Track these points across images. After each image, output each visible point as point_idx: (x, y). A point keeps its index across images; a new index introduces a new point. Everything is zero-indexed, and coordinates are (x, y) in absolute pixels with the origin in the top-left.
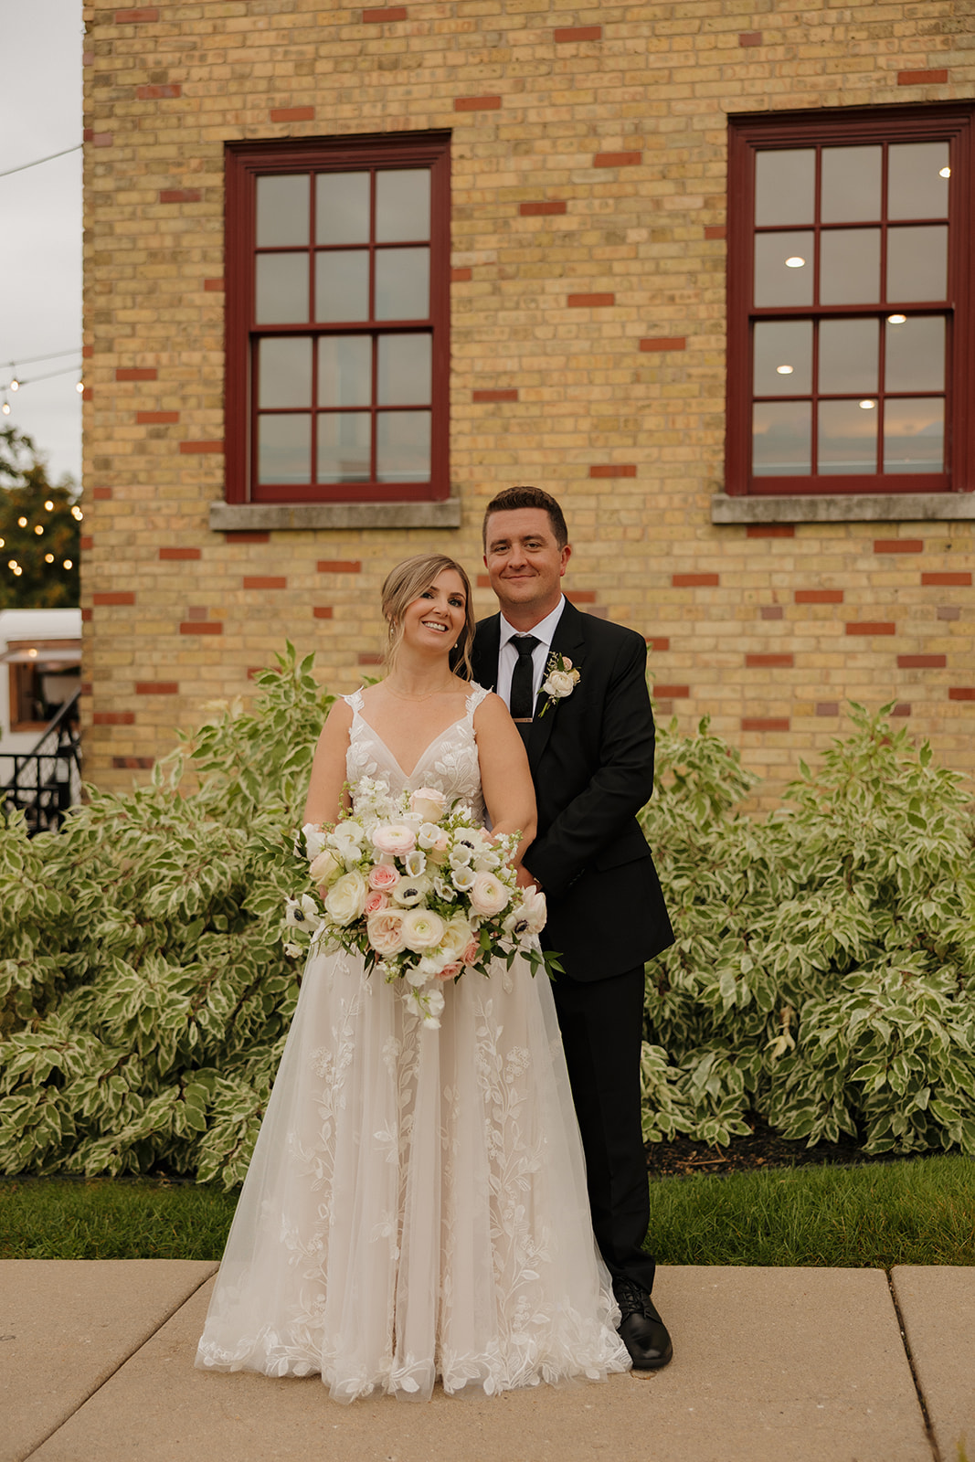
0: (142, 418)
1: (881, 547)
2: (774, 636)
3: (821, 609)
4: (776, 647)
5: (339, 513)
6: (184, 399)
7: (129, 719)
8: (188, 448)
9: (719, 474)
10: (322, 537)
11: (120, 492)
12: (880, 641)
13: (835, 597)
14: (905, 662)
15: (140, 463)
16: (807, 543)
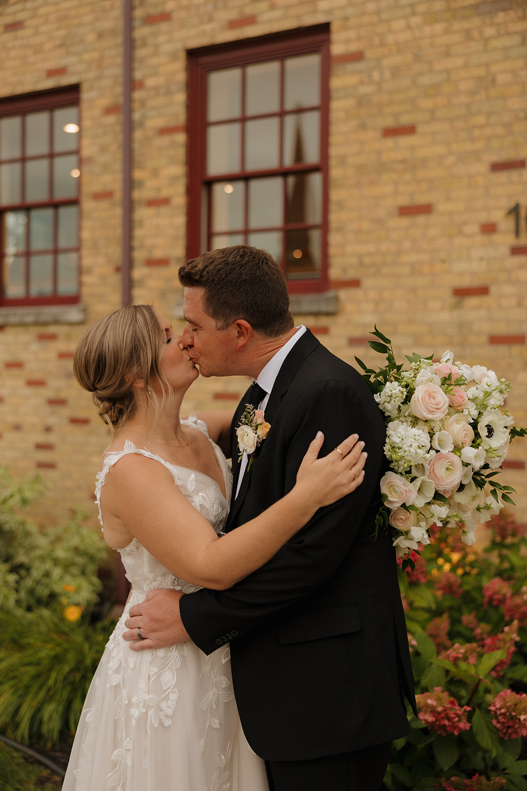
3: (16, 372)
12: (40, 390)
13: (21, 365)
14: (51, 402)
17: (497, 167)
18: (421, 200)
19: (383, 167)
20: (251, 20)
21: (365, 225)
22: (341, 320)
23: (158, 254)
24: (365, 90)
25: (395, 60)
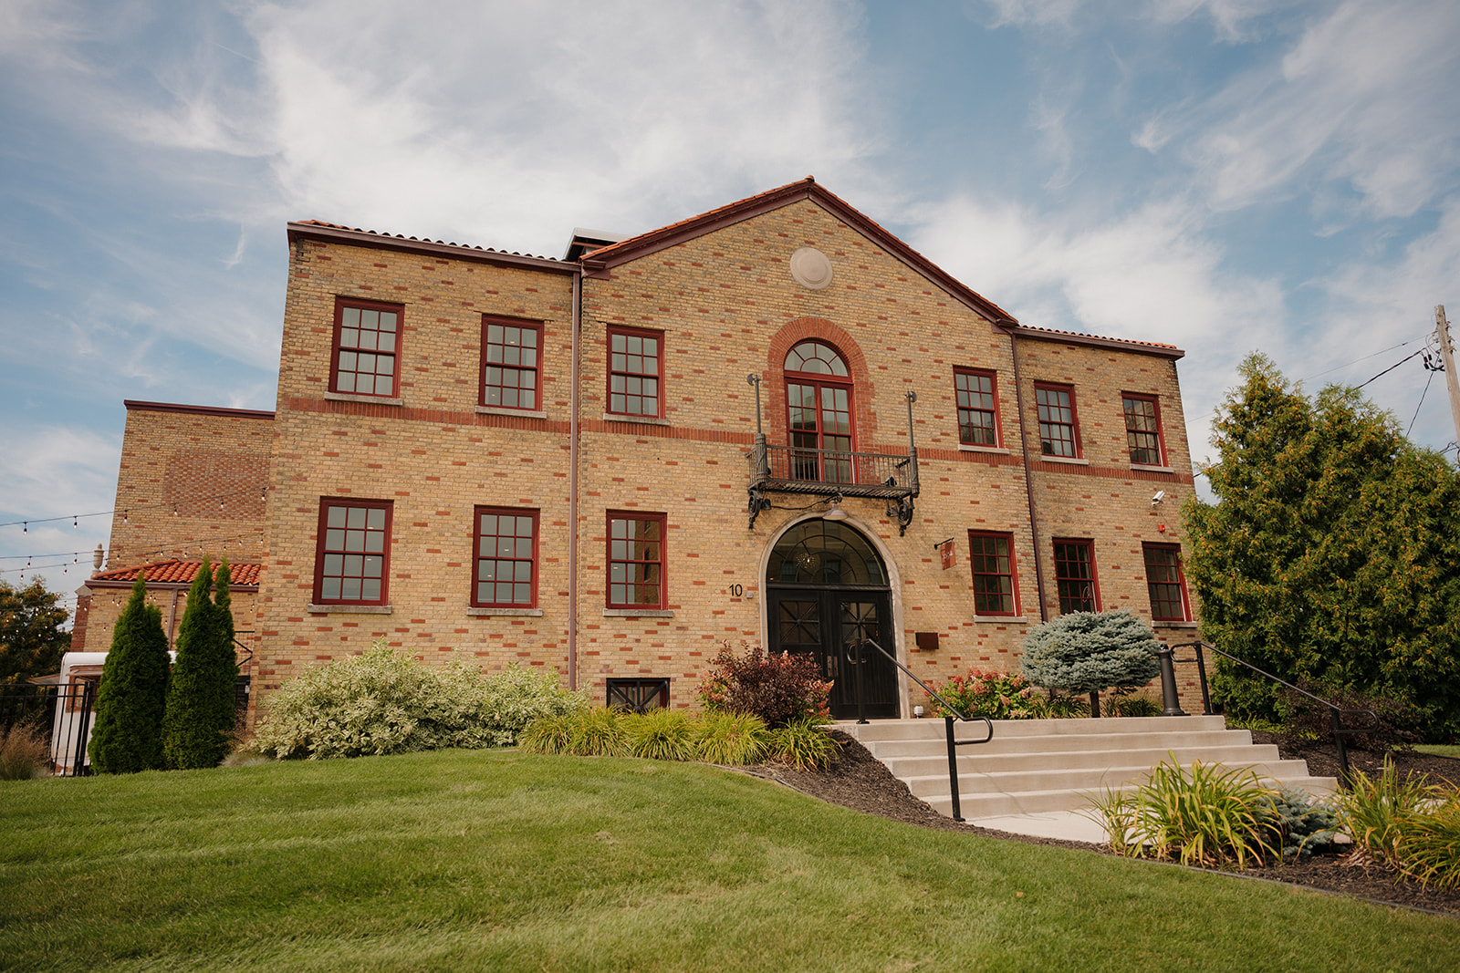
0: (285, 576)
1: (513, 623)
2: (483, 647)
3: (497, 640)
4: (483, 650)
5: (353, 608)
6: (301, 571)
7: (272, 672)
8: (301, 586)
9: (469, 602)
10: (345, 616)
11: (274, 599)
12: (512, 649)
13: (500, 636)
14: (519, 654)
15: (283, 590)
16: (493, 621)
17: (725, 572)
18: (701, 580)
19: (688, 567)
20: (636, 505)
21: (682, 586)
22: (673, 620)
23: (593, 589)
24: (679, 539)
25: (691, 531)
